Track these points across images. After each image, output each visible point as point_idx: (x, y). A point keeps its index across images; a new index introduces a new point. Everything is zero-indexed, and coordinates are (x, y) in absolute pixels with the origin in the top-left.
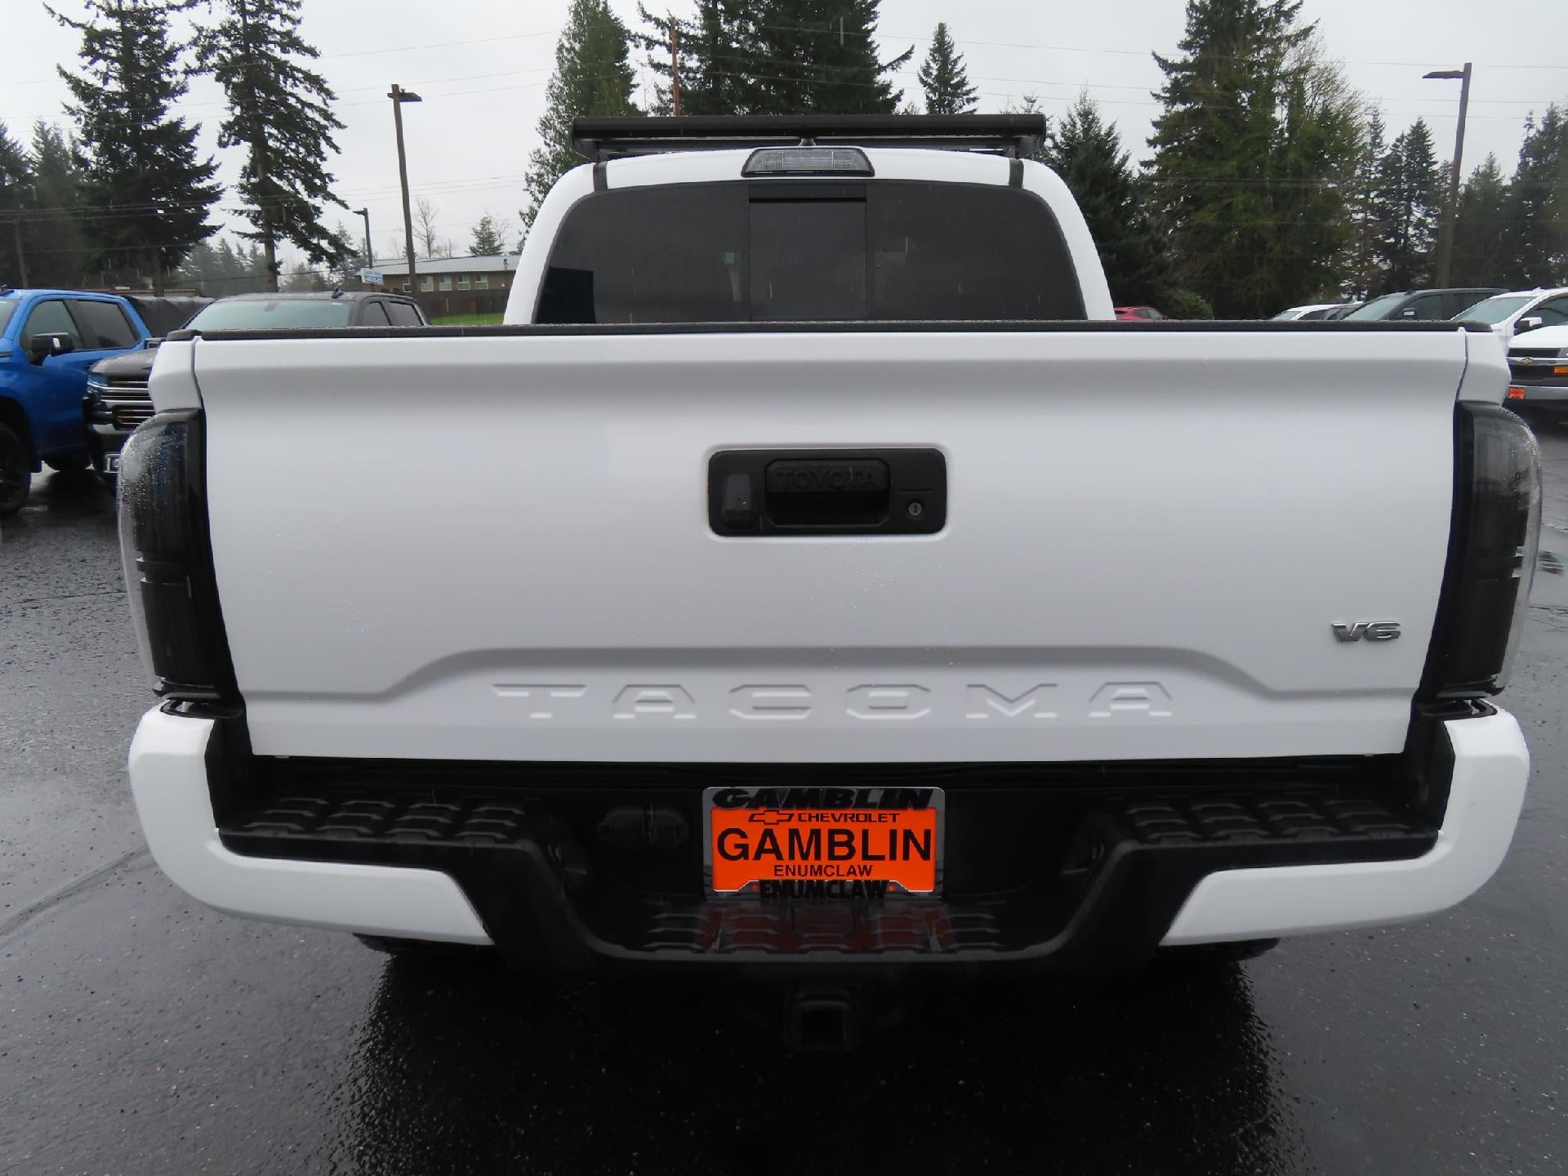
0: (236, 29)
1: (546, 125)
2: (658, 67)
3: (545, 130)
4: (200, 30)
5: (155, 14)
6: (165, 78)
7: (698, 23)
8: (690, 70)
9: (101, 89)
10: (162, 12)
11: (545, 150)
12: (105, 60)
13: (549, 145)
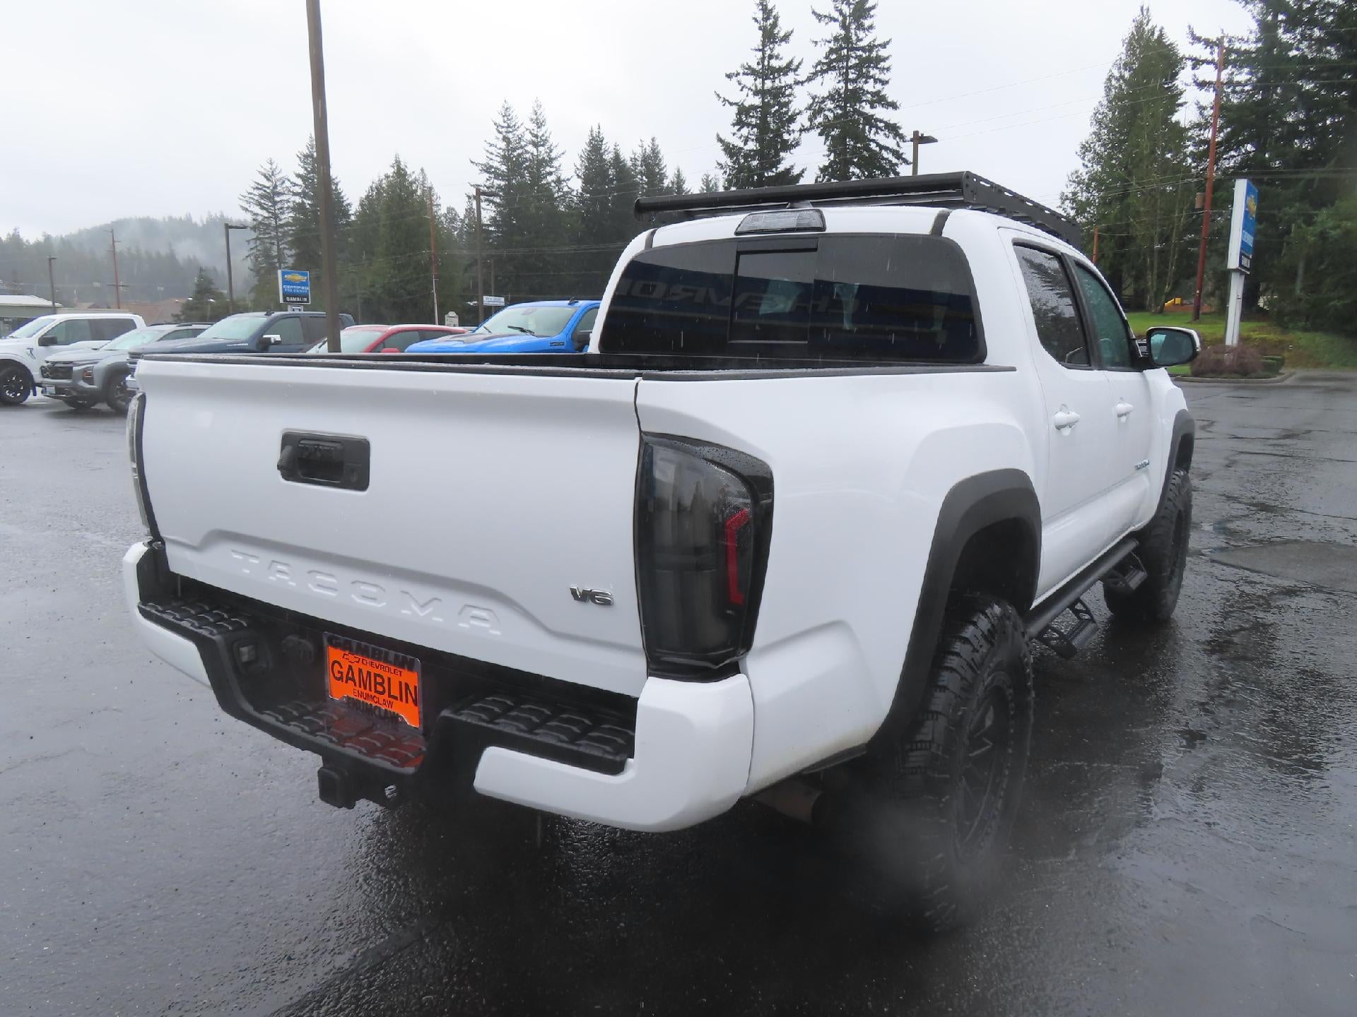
0: (840, 95)
1: (1085, 148)
2: (1202, 85)
3: (1084, 153)
4: (814, 98)
5: (786, 90)
6: (786, 136)
7: (1253, 37)
8: (1239, 84)
9: (742, 148)
10: (791, 87)
11: (1083, 170)
12: (748, 127)
13: (1087, 167)
